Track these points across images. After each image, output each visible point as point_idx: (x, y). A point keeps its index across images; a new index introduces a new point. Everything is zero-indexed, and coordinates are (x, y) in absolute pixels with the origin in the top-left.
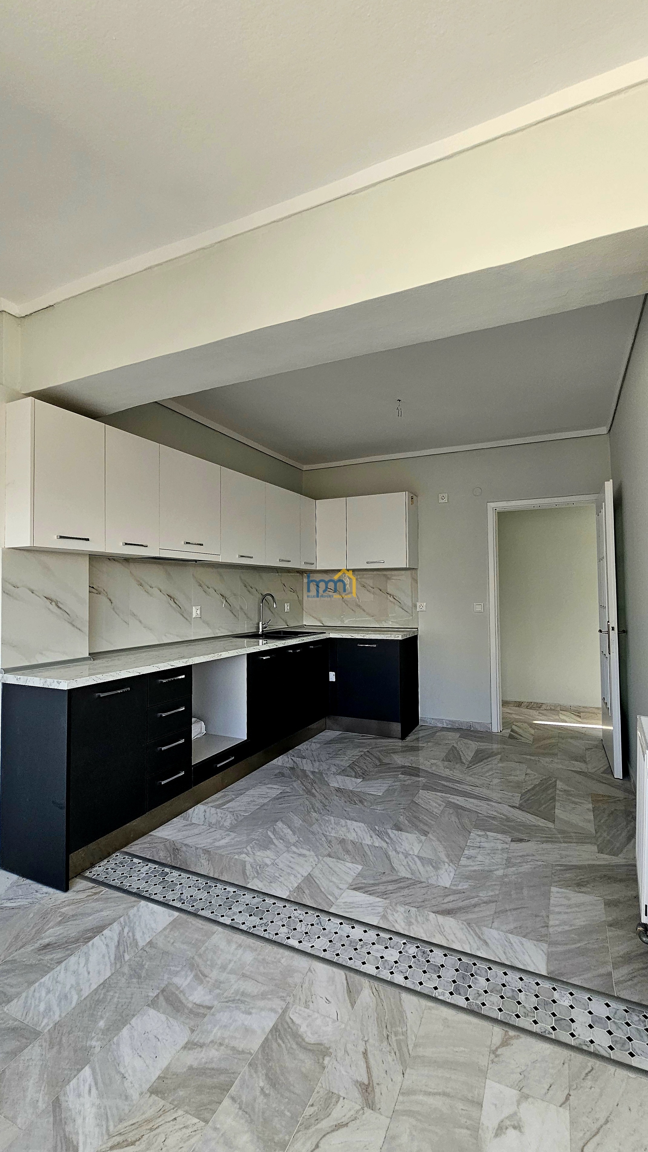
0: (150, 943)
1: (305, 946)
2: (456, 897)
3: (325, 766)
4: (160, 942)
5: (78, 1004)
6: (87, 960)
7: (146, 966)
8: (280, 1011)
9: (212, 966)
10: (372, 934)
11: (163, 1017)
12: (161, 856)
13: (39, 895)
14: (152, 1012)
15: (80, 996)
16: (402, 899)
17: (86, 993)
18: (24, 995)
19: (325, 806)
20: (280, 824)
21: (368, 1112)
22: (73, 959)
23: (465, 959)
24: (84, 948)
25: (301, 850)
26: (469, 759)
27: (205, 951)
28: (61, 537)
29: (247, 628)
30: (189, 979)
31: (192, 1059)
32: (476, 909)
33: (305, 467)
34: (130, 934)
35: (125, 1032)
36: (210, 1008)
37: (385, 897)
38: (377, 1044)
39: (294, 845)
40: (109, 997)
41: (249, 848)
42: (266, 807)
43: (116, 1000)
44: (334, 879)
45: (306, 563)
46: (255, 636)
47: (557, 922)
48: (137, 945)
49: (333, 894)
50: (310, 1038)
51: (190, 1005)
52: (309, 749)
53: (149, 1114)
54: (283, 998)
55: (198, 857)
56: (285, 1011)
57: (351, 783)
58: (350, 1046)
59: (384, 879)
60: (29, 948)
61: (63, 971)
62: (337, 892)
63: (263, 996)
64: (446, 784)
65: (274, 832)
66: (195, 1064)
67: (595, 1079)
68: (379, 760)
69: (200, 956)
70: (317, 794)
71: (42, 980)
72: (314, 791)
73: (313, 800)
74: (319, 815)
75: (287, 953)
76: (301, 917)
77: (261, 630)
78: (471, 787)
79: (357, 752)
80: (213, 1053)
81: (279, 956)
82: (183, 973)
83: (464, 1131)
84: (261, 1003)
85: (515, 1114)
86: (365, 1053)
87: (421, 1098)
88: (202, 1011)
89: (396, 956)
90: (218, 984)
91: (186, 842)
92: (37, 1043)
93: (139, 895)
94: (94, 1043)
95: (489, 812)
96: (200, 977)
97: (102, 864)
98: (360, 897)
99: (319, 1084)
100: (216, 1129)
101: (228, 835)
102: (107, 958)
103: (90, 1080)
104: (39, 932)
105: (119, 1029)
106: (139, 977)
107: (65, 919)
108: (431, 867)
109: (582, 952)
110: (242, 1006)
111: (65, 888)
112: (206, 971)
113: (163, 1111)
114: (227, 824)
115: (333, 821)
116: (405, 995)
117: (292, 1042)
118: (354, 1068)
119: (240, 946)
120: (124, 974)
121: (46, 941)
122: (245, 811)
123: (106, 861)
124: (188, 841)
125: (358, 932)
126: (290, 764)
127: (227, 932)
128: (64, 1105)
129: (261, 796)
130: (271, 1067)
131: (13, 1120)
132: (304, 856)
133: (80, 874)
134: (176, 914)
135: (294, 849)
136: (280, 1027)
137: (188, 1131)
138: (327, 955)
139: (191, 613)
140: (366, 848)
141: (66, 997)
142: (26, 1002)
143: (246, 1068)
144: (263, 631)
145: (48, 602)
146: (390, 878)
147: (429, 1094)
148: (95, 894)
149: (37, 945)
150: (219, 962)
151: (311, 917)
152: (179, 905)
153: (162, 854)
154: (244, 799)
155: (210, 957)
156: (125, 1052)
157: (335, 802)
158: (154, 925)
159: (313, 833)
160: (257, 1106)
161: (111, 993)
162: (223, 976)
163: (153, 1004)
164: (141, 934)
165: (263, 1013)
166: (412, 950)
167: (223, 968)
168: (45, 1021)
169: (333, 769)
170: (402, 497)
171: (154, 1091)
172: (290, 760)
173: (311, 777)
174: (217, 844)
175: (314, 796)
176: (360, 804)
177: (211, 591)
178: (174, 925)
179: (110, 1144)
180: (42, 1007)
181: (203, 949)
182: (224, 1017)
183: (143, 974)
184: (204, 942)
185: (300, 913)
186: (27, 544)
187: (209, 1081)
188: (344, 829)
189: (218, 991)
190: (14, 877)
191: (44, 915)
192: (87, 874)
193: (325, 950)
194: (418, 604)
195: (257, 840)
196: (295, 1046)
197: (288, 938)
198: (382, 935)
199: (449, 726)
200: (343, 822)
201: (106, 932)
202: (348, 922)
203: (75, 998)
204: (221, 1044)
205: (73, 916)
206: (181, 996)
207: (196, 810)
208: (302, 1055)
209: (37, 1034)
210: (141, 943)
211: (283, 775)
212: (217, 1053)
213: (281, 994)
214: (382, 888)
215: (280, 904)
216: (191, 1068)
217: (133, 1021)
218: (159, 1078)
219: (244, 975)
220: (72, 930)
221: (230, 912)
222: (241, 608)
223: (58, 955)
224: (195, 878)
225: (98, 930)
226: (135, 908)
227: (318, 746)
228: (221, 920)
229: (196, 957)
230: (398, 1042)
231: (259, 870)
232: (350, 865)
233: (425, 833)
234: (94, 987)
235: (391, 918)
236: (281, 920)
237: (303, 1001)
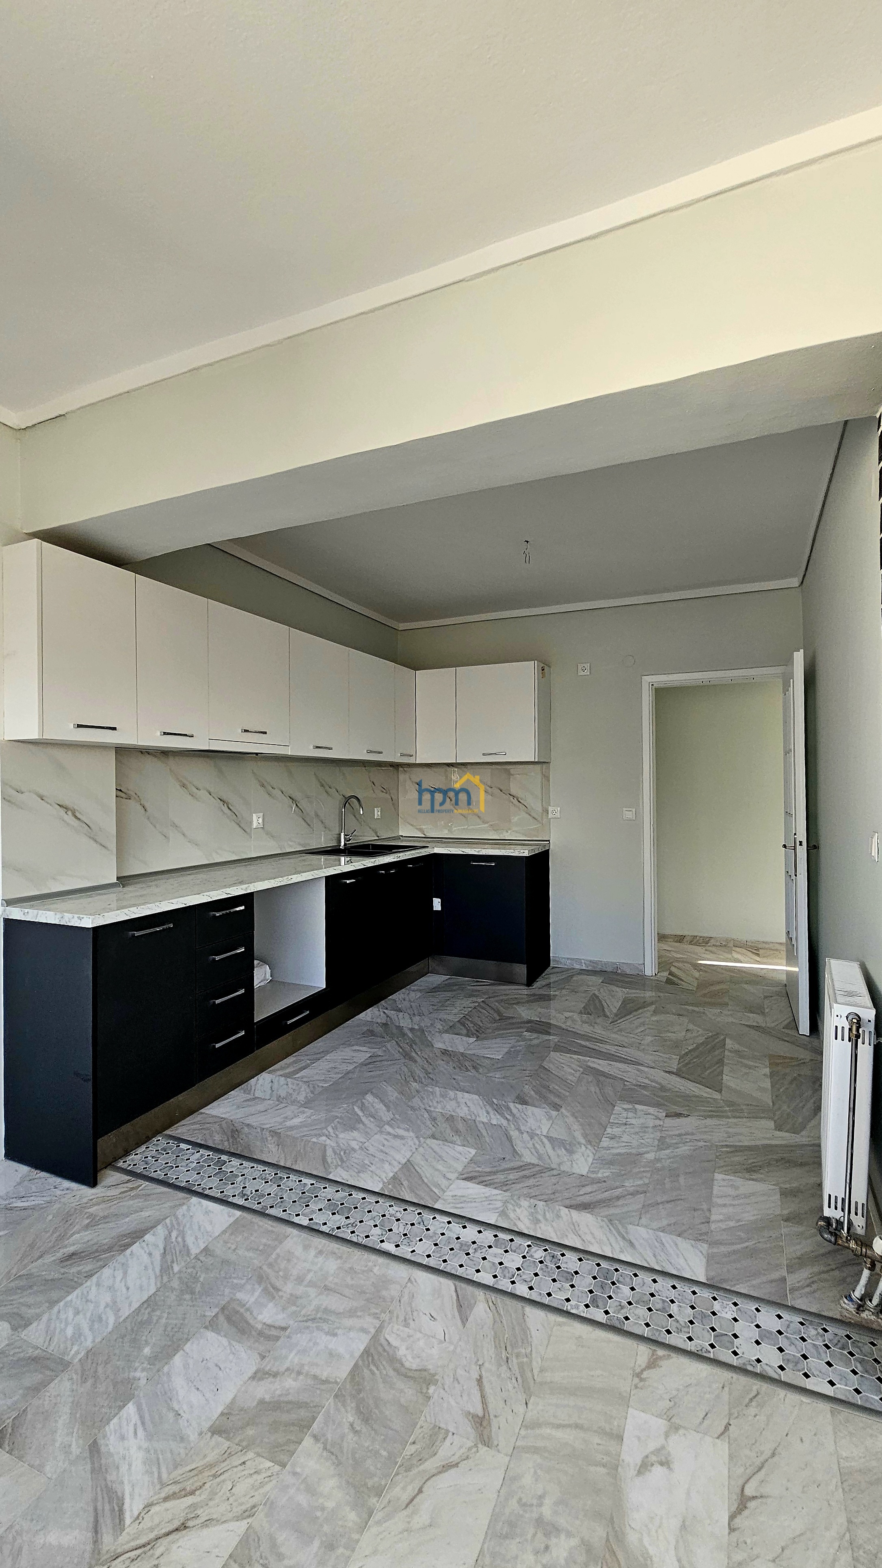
0: (206, 1250)
1: (404, 1251)
2: (595, 1187)
3: (426, 1022)
4: (219, 1249)
5: (116, 1327)
6: (125, 1273)
7: (201, 1279)
8: (373, 1331)
9: (286, 1278)
10: (488, 1236)
11: (225, 1341)
12: (216, 1140)
13: (58, 1192)
14: (210, 1335)
15: (117, 1317)
16: (525, 1191)
17: (126, 1312)
18: (45, 1318)
19: (427, 1073)
20: (369, 1098)
21: (483, 1449)
22: (106, 1272)
23: (604, 1264)
24: (121, 1258)
25: (397, 1130)
26: (615, 1011)
27: (276, 1260)
28: (79, 726)
29: (324, 841)
30: (257, 1294)
31: (263, 1390)
32: (620, 1202)
33: (402, 626)
34: (180, 1239)
35: (178, 1360)
36: (284, 1329)
37: (505, 1188)
38: (494, 1368)
39: (388, 1123)
40: (155, 1318)
41: (330, 1129)
42: (350, 1075)
43: (164, 1321)
44: (440, 1167)
45: (402, 755)
46: (335, 851)
47: (721, 1217)
48: (188, 1251)
49: (438, 1186)
50: (411, 1363)
51: (259, 1326)
52: (407, 999)
53: (210, 1458)
54: (376, 1316)
55: (264, 1140)
56: (379, 1330)
57: (461, 1044)
58: (460, 1372)
59: (505, 1165)
60: (48, 1259)
61: (94, 1288)
62: (444, 1183)
63: (352, 1313)
64: (583, 1043)
65: (363, 1108)
66: (267, 1398)
67: (761, 1406)
68: (499, 1013)
69: (270, 1265)
70: (418, 1059)
71: (69, 1298)
72: (414, 1054)
73: (413, 1066)
74: (420, 1084)
75: (381, 1260)
76: (399, 1216)
77: (343, 844)
78: (616, 1047)
79: (468, 1002)
80: (290, 1383)
81: (370, 1264)
82: (249, 1287)
83: (602, 1470)
84: (348, 1322)
85: (663, 1447)
86: (480, 1381)
87: (548, 1431)
88: (274, 1332)
89: (518, 1262)
90: (294, 1299)
91: (249, 1121)
92: (65, 1376)
93: (189, 1190)
94: (138, 1374)
95: (639, 1079)
96: (271, 1292)
97: (139, 1151)
98: (473, 1189)
99: (423, 1418)
100: (295, 1474)
101: (304, 1112)
102: (150, 1271)
103: (135, 1418)
104: (61, 1238)
105: (170, 1356)
106: (192, 1293)
107: (94, 1222)
108: (563, 1150)
109: (752, 1253)
110: (325, 1327)
111: (92, 1182)
112: (278, 1284)
113: (228, 1455)
114: (301, 1098)
115: (438, 1093)
116: (529, 1310)
117: (388, 1368)
118: (465, 1398)
119: (320, 1252)
120: (173, 1289)
121: (72, 1249)
122: (325, 1081)
123: (143, 1148)
124: (251, 1121)
125: (470, 1233)
126: (382, 1019)
127: (304, 1235)
128: (103, 1449)
129: (344, 1061)
130: (363, 1399)
131: (40, 1469)
132: (402, 1138)
133: (111, 1164)
134: (238, 1213)
135: (388, 1128)
136: (372, 1350)
137: (259, 1478)
138: (431, 1262)
139: (251, 822)
140: (480, 1126)
141: (100, 1319)
142: (48, 1327)
143: (331, 1400)
144: (345, 844)
145: (62, 812)
146: (512, 1165)
147: (559, 1426)
148: (132, 1189)
149: (59, 1255)
150: (295, 1272)
151: (412, 1214)
152: (241, 1202)
153: (217, 1138)
154: (323, 1065)
155: (282, 1266)
156: (179, 1383)
157: (442, 1069)
158: (209, 1228)
159: (412, 1108)
160: (345, 1444)
161: (158, 1313)
162: (300, 1290)
163: (212, 1325)
164: (193, 1239)
165: (352, 1334)
166: (538, 1253)
167: (300, 1280)
168: (75, 1348)
169: (439, 1026)
170: (530, 668)
171: (216, 1430)
172: (382, 1013)
173: (410, 1035)
174: (289, 1123)
175: (412, 1059)
176: (473, 1071)
177: (277, 792)
178: (235, 1227)
179: (163, 1495)
180: (69, 1331)
181: (274, 1256)
182: (302, 1340)
183: (198, 1288)
184: (275, 1248)
185: (396, 1210)
186: (34, 735)
187: (285, 1417)
188: (453, 1103)
189: (294, 1308)
190: (24, 1169)
191: (67, 1217)
192: (120, 1164)
193: (429, 1256)
194: (550, 809)
195: (341, 1118)
196: (391, 1373)
197: (382, 1241)
198: (501, 1235)
199: (590, 968)
200: (451, 1094)
201: (147, 1237)
202: (457, 1220)
203: (111, 1320)
204: (299, 1373)
205: (105, 1217)
206: (247, 1315)
207: (261, 1082)
208: (400, 1384)
209: (65, 1365)
210: (194, 1251)
211: (372, 1033)
212: (294, 1383)
213: (374, 1310)
214: (501, 1177)
215: (372, 1199)
216: (262, 1402)
217: (187, 1347)
218: (222, 1414)
219: (326, 1288)
220: (105, 1235)
221: (308, 1210)
222: (317, 815)
223: (87, 1267)
224: (261, 1168)
225: (137, 1235)
226: (185, 1207)
227: (419, 994)
228: (296, 1220)
229: (265, 1267)
230: (521, 1366)
231: (344, 1155)
232: (460, 1148)
233: (556, 1107)
234: (136, 1305)
235: (512, 1215)
236: (373, 1219)
237: (402, 1318)
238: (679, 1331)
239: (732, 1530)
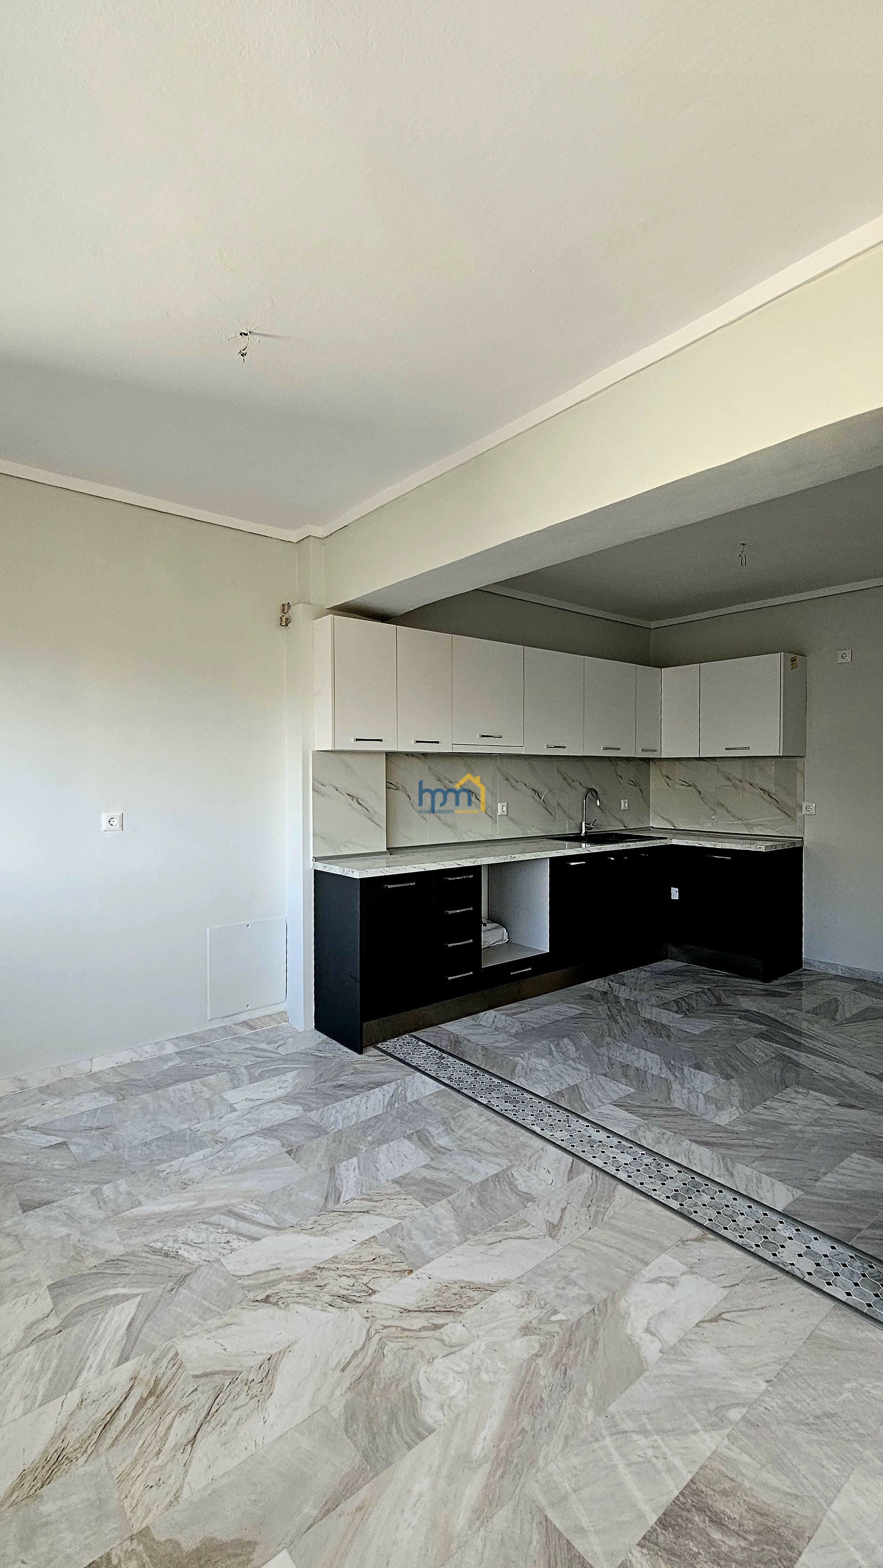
0: (417, 1102)
1: (547, 1134)
2: (725, 1135)
3: (644, 996)
4: (425, 1103)
5: (356, 1123)
6: (367, 1101)
7: (410, 1114)
8: (505, 1167)
9: (460, 1127)
10: (615, 1141)
11: (414, 1147)
12: (443, 1044)
13: (340, 1052)
14: (406, 1142)
15: (357, 1119)
16: (663, 1123)
17: (363, 1118)
18: (321, 1110)
19: (623, 1032)
20: (566, 1040)
21: (548, 1238)
22: (357, 1098)
23: (697, 1179)
24: (367, 1093)
25: (577, 1065)
27: (458, 1117)
28: (357, 740)
29: (568, 829)
30: (440, 1130)
31: (426, 1173)
32: (740, 1149)
33: (653, 624)
34: (403, 1092)
35: (384, 1147)
36: (450, 1151)
37: (645, 1118)
38: (577, 1207)
39: (573, 1060)
40: (378, 1126)
41: (526, 1054)
42: (559, 1024)
43: (382, 1128)
44: (599, 1094)
46: (577, 838)
47: (833, 1180)
48: (406, 1099)
49: (591, 1104)
50: (522, 1188)
51: (436, 1146)
52: (635, 977)
53: (389, 1191)
54: (510, 1160)
55: (475, 1051)
56: (509, 1168)
57: (665, 1017)
58: (553, 1202)
59: (654, 1104)
60: (328, 1084)
61: (349, 1103)
62: (596, 1103)
63: (496, 1155)
64: (789, 1035)
65: (557, 1046)
66: (428, 1177)
68: (718, 999)
69: (454, 1118)
70: (620, 1020)
71: (334, 1105)
72: (619, 1018)
73: (614, 1026)
74: (613, 1040)
75: (527, 1134)
76: (552, 1114)
77: (584, 831)
79: (693, 987)
80: (444, 1175)
81: (519, 1134)
82: (436, 1125)
83: (622, 1272)
84: (491, 1158)
85: (676, 1277)
86: (563, 1210)
87: (597, 1245)
88: (443, 1150)
89: (629, 1159)
90: (461, 1139)
91: (469, 1038)
92: (326, 1137)
93: (416, 1068)
94: (362, 1147)
96: (449, 1131)
97: (392, 1040)
98: (621, 1113)
99: (517, 1214)
100: (432, 1212)
101: (510, 1040)
102: (382, 1103)
103: (356, 1164)
104: (336, 1075)
105: (380, 1144)
106: (402, 1119)
107: (356, 1072)
108: (714, 1106)
109: (842, 1207)
110: (475, 1156)
111: (361, 1053)
112: (455, 1129)
113: (399, 1193)
114: (513, 1031)
115: (625, 1048)
116: (620, 1187)
117: (506, 1186)
118: (550, 1214)
119: (489, 1120)
120: (392, 1115)
121: (342, 1082)
122: (536, 1023)
123: (396, 1039)
124: (471, 1038)
125: (602, 1135)
126: (606, 988)
127: (481, 1108)
128: (337, 1171)
129: (558, 1013)
130: (484, 1195)
131: (306, 1169)
132: (578, 1070)
133: (374, 1044)
134: (443, 1087)
135: (572, 1063)
136: (501, 1175)
137: (411, 1207)
138: (563, 1144)
139: (496, 810)
140: (649, 1077)
141: (348, 1117)
142: (322, 1113)
143: (465, 1190)
144: (586, 832)
145: (350, 799)
146: (662, 1106)
147: (606, 1245)
148: (383, 1060)
149: (334, 1083)
150: (468, 1126)
151: (562, 1116)
152: (447, 1082)
153: (444, 1043)
154: (539, 1012)
155: (461, 1121)
156: (382, 1158)
157: (638, 1033)
158: (423, 1091)
159: (598, 1054)
160: (465, 1210)
161: (380, 1124)
162: (467, 1135)
163: (409, 1138)
164: (411, 1094)
165: (490, 1165)
166: (648, 1160)
167: (469, 1130)
168: (333, 1127)
169: (653, 1001)
170: (776, 660)
171: (395, 1181)
172: (606, 985)
173: (623, 1004)
174: (497, 1045)
175: (616, 1022)
176: (666, 1039)
177: (520, 786)
178: (438, 1094)
179: (361, 1197)
180: (332, 1119)
181: (458, 1114)
182: (459, 1159)
183: (406, 1118)
184: (459, 1110)
185: (552, 1110)
186: (330, 748)
187: (435, 1188)
188: (635, 1057)
189: (459, 1142)
190: (324, 1037)
191: (342, 1067)
192: (379, 1045)
193: (562, 1140)
194: (804, 805)
195: (537, 1049)
196: (508, 1189)
197: (533, 1125)
198: (623, 1143)
200: (636, 1050)
201: (385, 1087)
202: (593, 1125)
203: (354, 1120)
204: (451, 1172)
205: (363, 1071)
206: (431, 1139)
207: (487, 1015)
208: (510, 1195)
209: (327, 1133)
210: (409, 1100)
211: (591, 997)
212: (446, 1176)
213: (510, 1157)
214: (646, 1111)
215: (537, 1100)
216: (424, 1178)
217: (391, 1143)
218: (401, 1176)
219: (484, 1139)
220: (360, 1080)
221: (489, 1096)
222: (559, 805)
223: (349, 1092)
224: (467, 1066)
225: (379, 1084)
226: (411, 1077)
227: (649, 974)
228: (479, 1099)
229: (450, 1119)
230: (597, 1212)
231: (528, 1072)
232: (624, 1087)
233: (728, 1077)
234: (369, 1117)
235: (640, 1134)
236: (532, 1111)
237: (527, 1166)
238: (735, 1230)
239: (697, 1325)
